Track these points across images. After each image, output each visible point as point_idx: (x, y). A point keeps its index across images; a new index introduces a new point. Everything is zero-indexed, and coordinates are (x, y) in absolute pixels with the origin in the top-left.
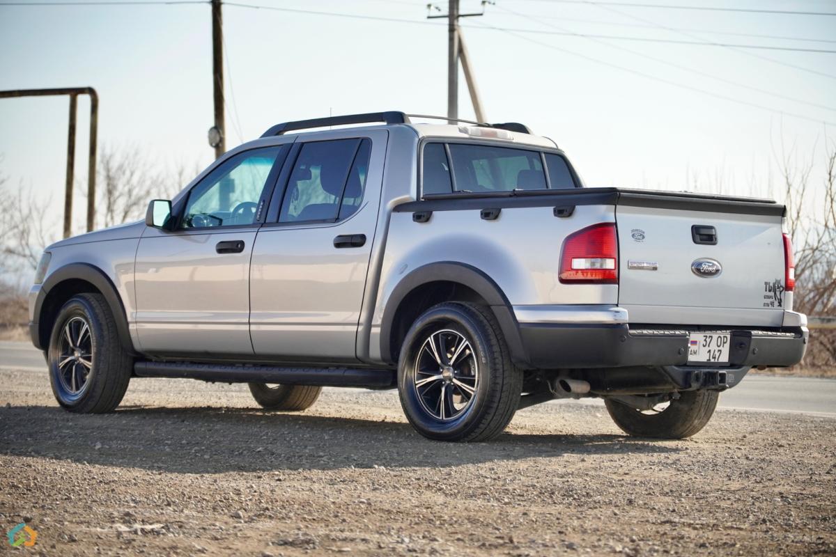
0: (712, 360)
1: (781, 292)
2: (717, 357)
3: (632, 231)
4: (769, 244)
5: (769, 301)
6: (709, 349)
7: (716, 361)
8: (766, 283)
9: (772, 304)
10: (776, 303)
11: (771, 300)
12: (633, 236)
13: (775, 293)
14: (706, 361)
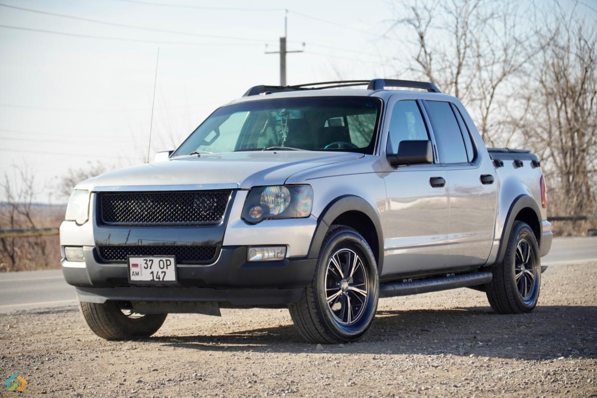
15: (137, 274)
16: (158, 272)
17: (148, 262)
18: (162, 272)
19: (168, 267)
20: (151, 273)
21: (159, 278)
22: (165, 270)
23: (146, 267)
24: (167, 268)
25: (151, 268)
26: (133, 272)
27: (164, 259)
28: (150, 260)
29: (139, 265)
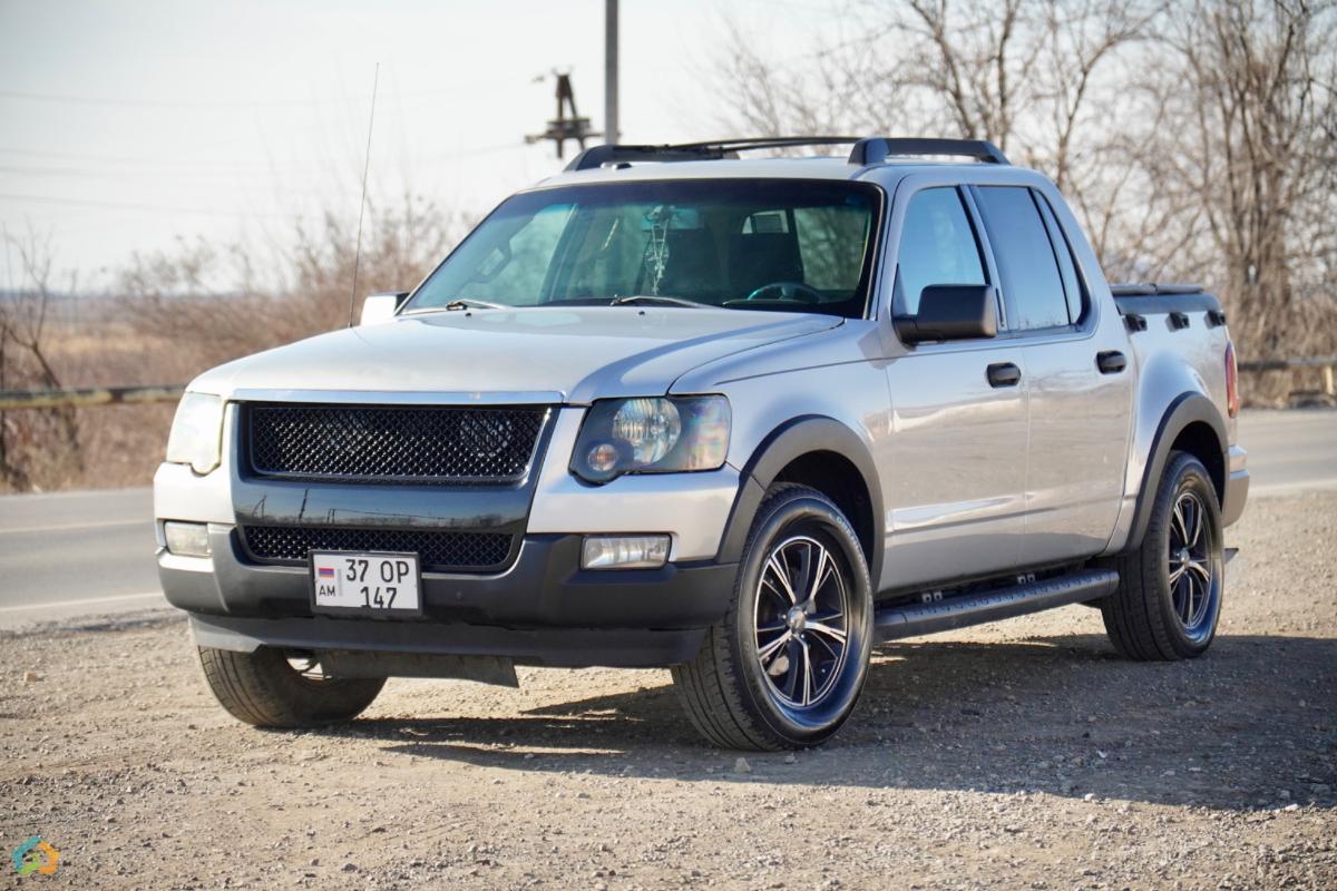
15: (332, 592)
16: (378, 589)
17: (356, 566)
18: (388, 589)
19: (402, 578)
20: (362, 591)
21: (381, 602)
22: (394, 584)
23: (352, 576)
24: (399, 581)
25: (362, 579)
26: (322, 588)
27: (393, 561)
28: (361, 562)
29: (336, 573)
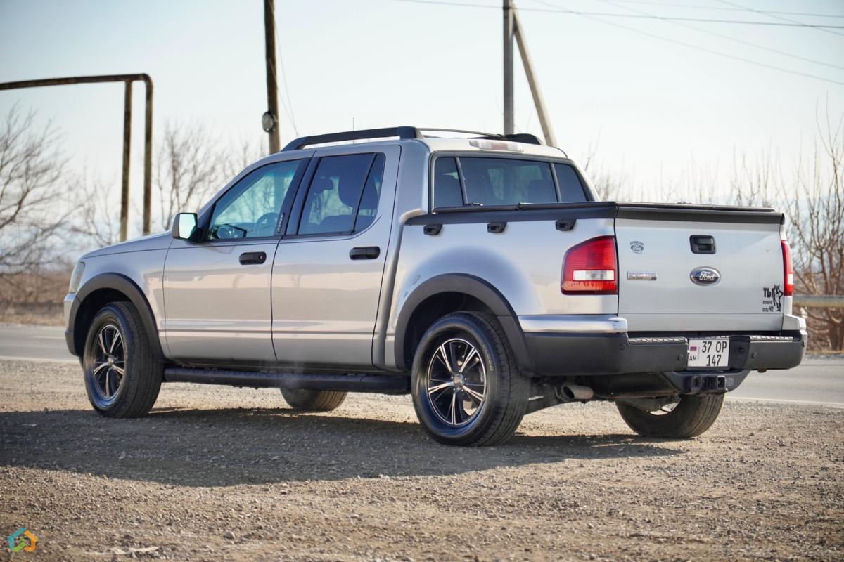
0: (712, 365)
1: (780, 298)
2: (716, 362)
3: (631, 243)
4: (767, 251)
5: (767, 306)
6: (708, 354)
7: (716, 365)
8: (765, 289)
9: (771, 309)
10: (775, 308)
11: (770, 305)
12: (632, 247)
13: (774, 299)
14: (705, 366)
